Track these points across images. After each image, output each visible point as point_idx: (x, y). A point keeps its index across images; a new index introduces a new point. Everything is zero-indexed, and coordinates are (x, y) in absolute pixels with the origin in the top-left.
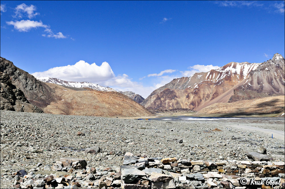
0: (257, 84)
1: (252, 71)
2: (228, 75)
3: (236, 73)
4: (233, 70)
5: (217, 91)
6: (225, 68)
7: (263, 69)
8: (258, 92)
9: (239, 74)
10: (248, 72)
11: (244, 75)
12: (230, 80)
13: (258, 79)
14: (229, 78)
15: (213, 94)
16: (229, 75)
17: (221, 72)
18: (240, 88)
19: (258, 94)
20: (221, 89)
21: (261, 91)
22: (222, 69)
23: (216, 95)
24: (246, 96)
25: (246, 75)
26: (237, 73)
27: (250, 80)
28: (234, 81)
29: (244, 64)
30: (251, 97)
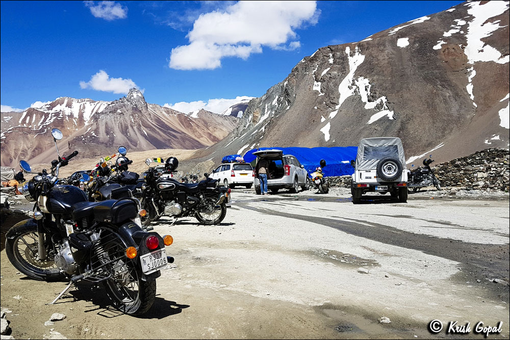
0: (105, 134)
1: (96, 113)
2: (59, 119)
3: (71, 116)
4: (68, 111)
5: (39, 144)
6: (52, 106)
7: (114, 111)
8: (107, 147)
9: (77, 117)
10: (92, 115)
11: (85, 119)
12: (63, 127)
13: (106, 128)
14: (59, 123)
15: (33, 150)
16: (60, 117)
17: (46, 112)
18: (78, 139)
19: (107, 149)
20: (47, 142)
21: (111, 145)
22: (47, 108)
23: (38, 150)
24: (87, 152)
25: (89, 119)
26: (74, 115)
27: (94, 127)
28: (68, 128)
29: (85, 101)
30: (96, 153)
